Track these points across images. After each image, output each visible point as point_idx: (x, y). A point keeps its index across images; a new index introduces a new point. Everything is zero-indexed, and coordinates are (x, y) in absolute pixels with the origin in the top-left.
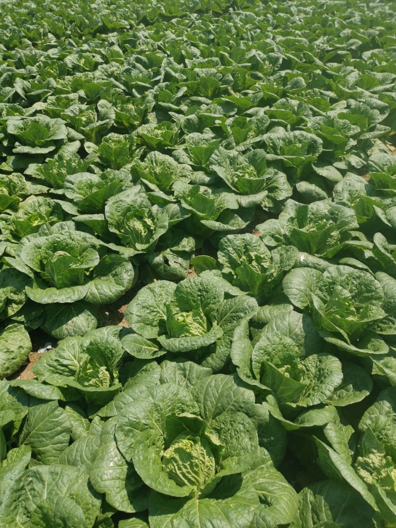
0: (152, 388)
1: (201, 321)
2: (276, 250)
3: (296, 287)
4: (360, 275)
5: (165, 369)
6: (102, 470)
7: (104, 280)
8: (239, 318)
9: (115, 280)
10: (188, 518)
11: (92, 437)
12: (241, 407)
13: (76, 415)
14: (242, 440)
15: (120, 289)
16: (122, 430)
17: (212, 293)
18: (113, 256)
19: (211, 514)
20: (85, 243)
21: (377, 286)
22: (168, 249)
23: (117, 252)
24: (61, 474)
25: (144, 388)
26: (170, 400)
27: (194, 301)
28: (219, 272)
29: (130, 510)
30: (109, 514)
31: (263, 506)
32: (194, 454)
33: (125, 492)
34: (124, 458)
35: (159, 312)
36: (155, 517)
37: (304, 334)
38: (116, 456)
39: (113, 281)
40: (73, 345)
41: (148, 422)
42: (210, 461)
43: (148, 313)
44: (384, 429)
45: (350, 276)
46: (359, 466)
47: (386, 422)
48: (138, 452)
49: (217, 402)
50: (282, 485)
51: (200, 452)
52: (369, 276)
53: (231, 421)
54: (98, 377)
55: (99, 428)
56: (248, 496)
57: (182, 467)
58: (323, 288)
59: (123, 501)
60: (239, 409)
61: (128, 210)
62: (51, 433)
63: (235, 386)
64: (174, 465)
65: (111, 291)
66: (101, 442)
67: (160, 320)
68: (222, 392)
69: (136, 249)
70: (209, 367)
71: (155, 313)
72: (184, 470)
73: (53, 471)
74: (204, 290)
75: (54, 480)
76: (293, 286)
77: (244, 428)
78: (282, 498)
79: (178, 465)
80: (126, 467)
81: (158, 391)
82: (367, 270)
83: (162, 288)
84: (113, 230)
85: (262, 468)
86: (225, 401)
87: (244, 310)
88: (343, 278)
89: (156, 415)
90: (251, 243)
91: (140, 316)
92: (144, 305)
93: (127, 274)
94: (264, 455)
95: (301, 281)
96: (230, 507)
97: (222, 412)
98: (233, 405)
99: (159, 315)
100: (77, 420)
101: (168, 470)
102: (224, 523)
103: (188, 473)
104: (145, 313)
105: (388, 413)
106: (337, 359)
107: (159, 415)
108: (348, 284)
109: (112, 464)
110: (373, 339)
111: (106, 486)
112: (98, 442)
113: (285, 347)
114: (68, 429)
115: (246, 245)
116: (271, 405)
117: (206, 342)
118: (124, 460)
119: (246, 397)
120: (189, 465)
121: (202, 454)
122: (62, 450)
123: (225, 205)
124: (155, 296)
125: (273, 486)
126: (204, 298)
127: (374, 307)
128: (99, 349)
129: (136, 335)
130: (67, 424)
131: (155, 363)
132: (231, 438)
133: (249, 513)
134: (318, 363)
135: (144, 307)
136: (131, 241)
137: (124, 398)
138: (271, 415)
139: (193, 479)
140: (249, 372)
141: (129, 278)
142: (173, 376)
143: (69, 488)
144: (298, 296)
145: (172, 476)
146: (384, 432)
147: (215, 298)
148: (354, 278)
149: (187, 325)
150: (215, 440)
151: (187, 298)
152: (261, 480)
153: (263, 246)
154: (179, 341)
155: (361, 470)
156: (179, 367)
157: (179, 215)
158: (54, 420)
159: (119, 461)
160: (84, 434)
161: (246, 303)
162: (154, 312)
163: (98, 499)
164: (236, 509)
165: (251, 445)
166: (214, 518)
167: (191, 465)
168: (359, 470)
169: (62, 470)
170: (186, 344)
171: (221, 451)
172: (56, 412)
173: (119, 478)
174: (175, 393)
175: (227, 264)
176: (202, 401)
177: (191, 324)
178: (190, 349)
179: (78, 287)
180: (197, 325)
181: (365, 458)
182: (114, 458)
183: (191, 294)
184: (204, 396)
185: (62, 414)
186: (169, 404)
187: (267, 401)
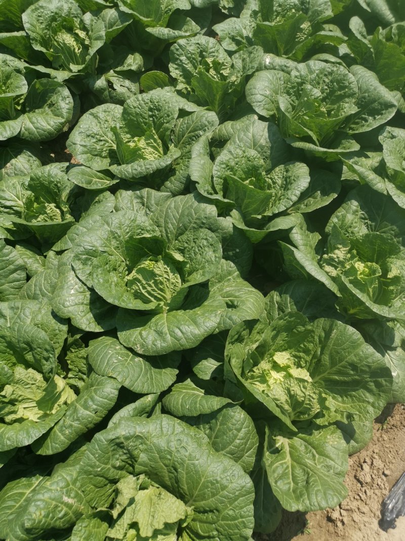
0: (107, 216)
1: (155, 144)
2: (237, 55)
3: (261, 93)
4: (332, 71)
5: (120, 198)
6: (63, 298)
7: (39, 113)
8: (198, 137)
9: (51, 111)
10: (156, 328)
11: (49, 271)
12: (203, 223)
13: (29, 253)
14: (206, 254)
15: (60, 121)
16: (79, 259)
17: (165, 110)
18: (44, 80)
19: (179, 321)
20: (7, 68)
21: (351, 80)
22: (112, 71)
23: (48, 76)
24: (22, 308)
25: (98, 218)
26: (128, 226)
27: (146, 123)
28: (173, 89)
29: (98, 329)
30: (78, 336)
31: (230, 310)
32: (157, 271)
33: (90, 315)
34: (85, 285)
35: (108, 142)
36: (124, 333)
37: (269, 145)
38: (76, 284)
39: (50, 112)
40: (13, 184)
41: (106, 249)
42: (175, 278)
43: (94, 143)
44: (350, 227)
45: (321, 73)
46: (323, 263)
47: (353, 220)
48: (97, 275)
49: (178, 224)
50: (249, 290)
51: (163, 269)
52: (342, 70)
53: (194, 239)
54: (46, 213)
55: (56, 262)
56: (216, 304)
57: (146, 285)
58: (291, 91)
59: (90, 323)
60: (201, 225)
61: (53, 19)
62: (4, 272)
63: (196, 203)
64: (138, 286)
65: (49, 124)
66: (59, 273)
67: (110, 150)
68: (183, 211)
69: (71, 71)
70: (167, 192)
71: (102, 143)
72: (149, 289)
73: (13, 306)
74: (155, 108)
75: (15, 314)
76: (256, 92)
77: (208, 242)
78: (247, 300)
79: (142, 285)
80: (88, 294)
81: (113, 218)
82: (340, 64)
83: (107, 113)
84: (38, 48)
85: (229, 280)
86: (186, 220)
87: (203, 128)
88: (314, 76)
89: (114, 243)
90: (207, 47)
91: (85, 146)
92: (88, 133)
93: (65, 101)
94: (230, 267)
95: (266, 84)
96: (198, 314)
97: (184, 232)
98: (195, 223)
99: (107, 144)
100: (31, 257)
101: (133, 291)
102: (191, 327)
103: (154, 290)
104: (90, 142)
105: (355, 212)
106: (305, 165)
107: (118, 242)
108: (319, 83)
109: (72, 292)
110: (343, 141)
111: (69, 312)
112: (56, 275)
113: (249, 161)
114: (21, 266)
115: (201, 52)
116: (235, 219)
117: (161, 163)
118: (85, 287)
119: (208, 213)
120: (153, 283)
121: (165, 272)
122: (20, 288)
123: (174, 5)
124: (100, 123)
125: (239, 291)
126: (157, 118)
127: (346, 105)
128: (42, 184)
129: (83, 167)
130: (20, 262)
131: (108, 193)
132: (195, 254)
133: (216, 315)
134: (285, 173)
135: (88, 136)
136: (64, 62)
137: (78, 229)
138: (235, 227)
139: (159, 296)
140: (210, 189)
141: (67, 107)
142: (129, 205)
143: (33, 319)
144: (263, 103)
145: (138, 296)
146: (350, 230)
147: (168, 116)
148: (325, 75)
149: (140, 150)
150: (178, 257)
151: (137, 121)
152: (228, 289)
153: (222, 52)
154: (132, 166)
155: (326, 266)
156: (135, 196)
157: (119, 22)
158: (4, 258)
159: (80, 288)
160: (41, 269)
161: (204, 118)
162: (101, 141)
163: (64, 324)
164: (203, 314)
165: (216, 257)
166: (181, 325)
167: (156, 283)
168: (324, 266)
169: (22, 304)
170: (139, 169)
171: (186, 267)
172: (5, 251)
173: (82, 303)
174: (132, 219)
175: (181, 79)
176: (163, 225)
177: (144, 149)
178: (145, 174)
179: (8, 121)
180: (151, 149)
181: (330, 255)
182: (74, 286)
183: (141, 115)
184: (165, 219)
185: (11, 252)
186: (127, 231)
187: (231, 216)
